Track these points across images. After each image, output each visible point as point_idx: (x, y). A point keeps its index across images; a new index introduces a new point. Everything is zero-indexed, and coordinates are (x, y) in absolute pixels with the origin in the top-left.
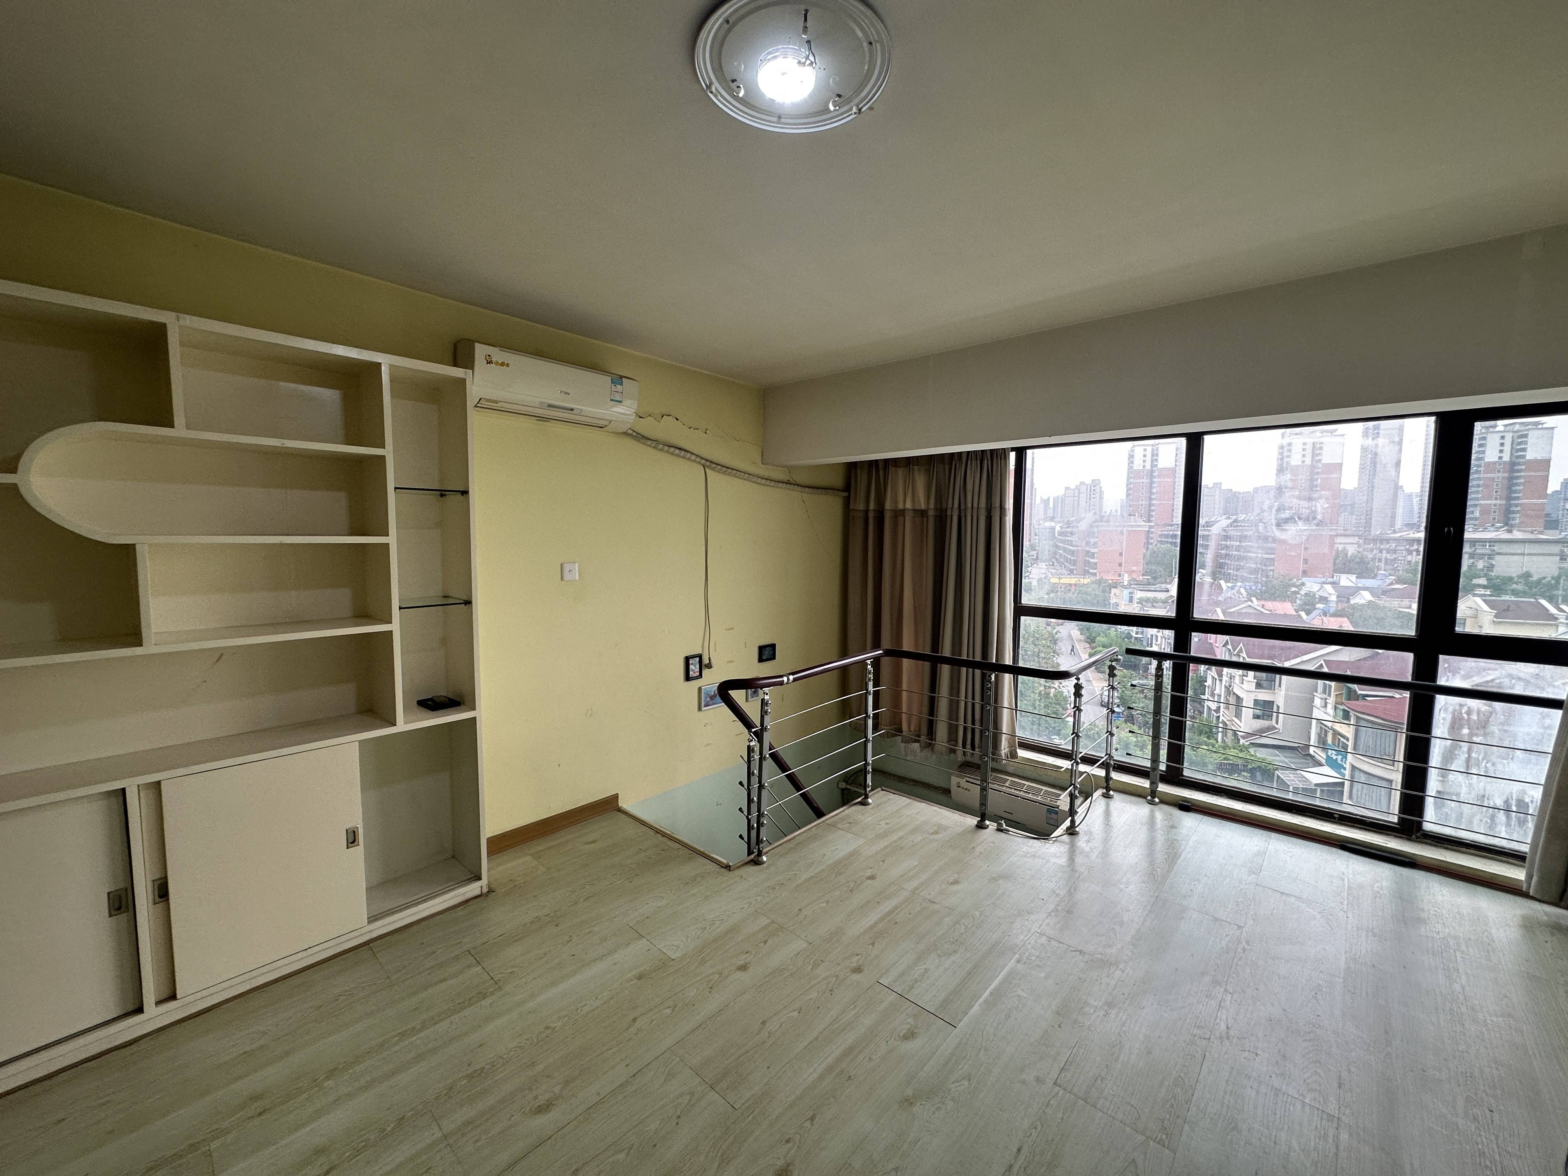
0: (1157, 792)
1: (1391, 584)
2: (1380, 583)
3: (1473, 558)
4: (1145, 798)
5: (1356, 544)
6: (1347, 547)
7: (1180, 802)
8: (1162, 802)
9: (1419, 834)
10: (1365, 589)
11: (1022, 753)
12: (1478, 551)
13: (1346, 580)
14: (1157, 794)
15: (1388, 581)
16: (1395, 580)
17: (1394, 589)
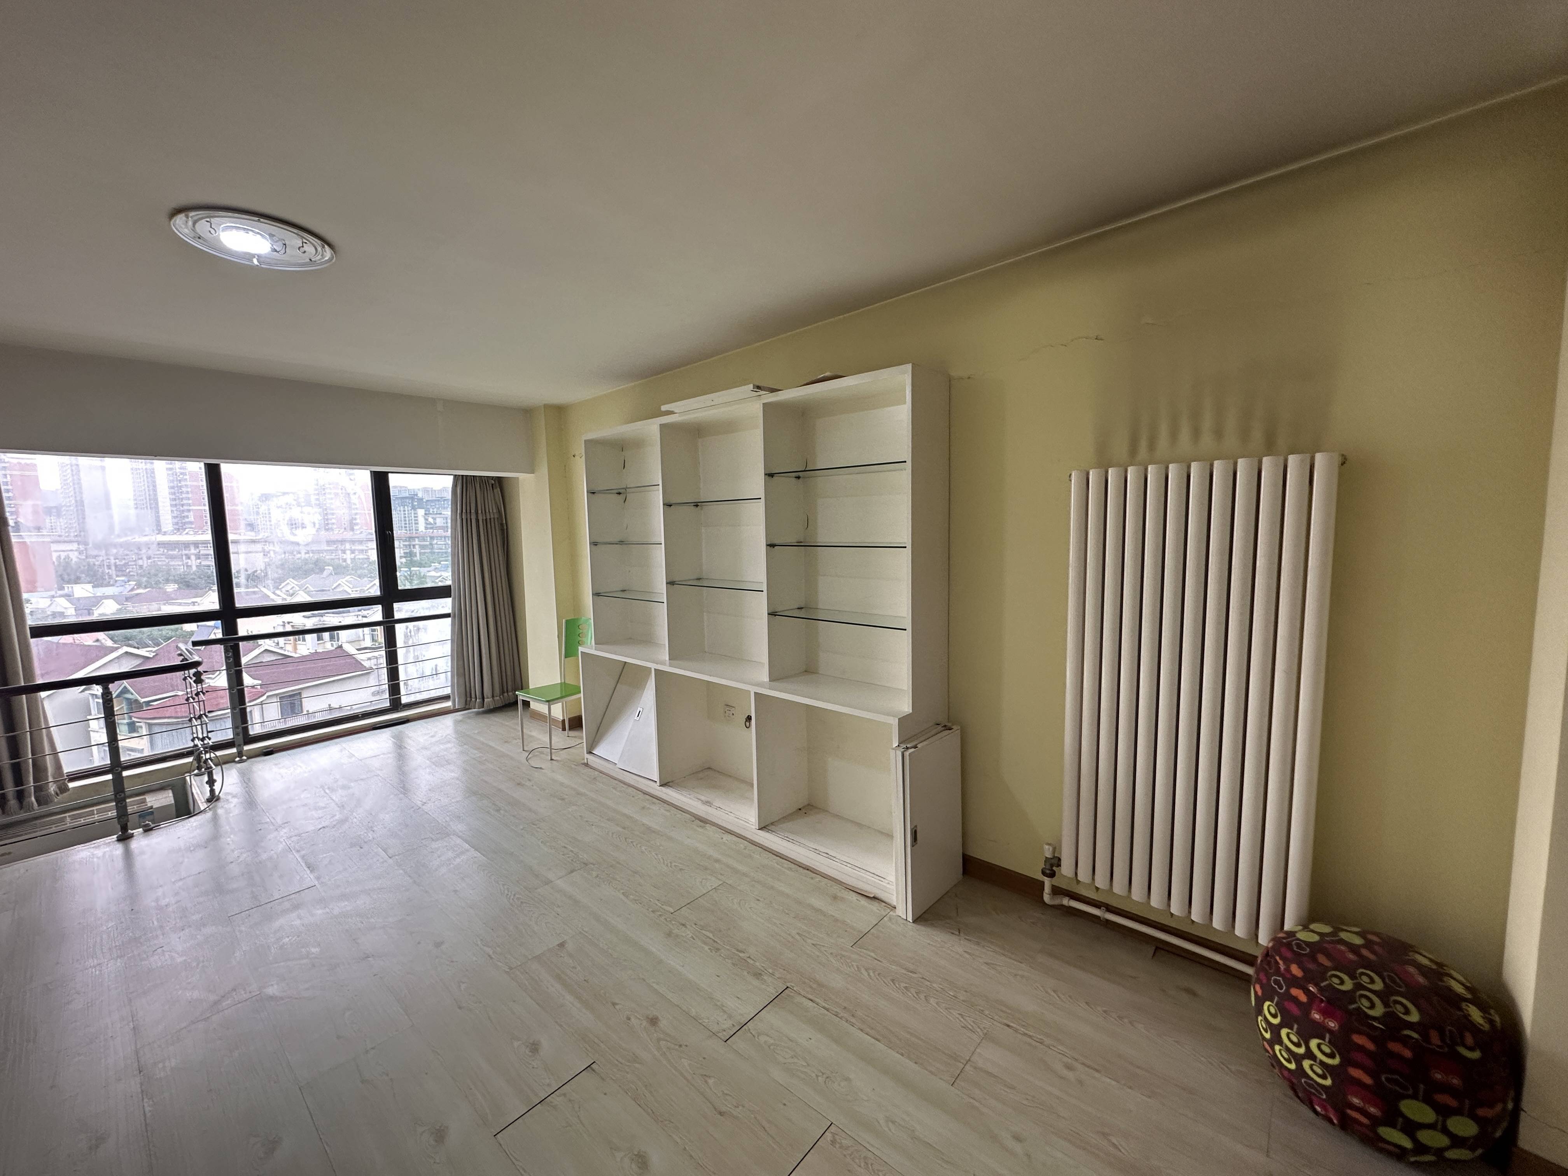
0: (244, 752)
1: (132, 590)
2: (120, 589)
3: (199, 558)
4: (234, 761)
5: (76, 550)
6: (71, 554)
7: (264, 751)
8: (249, 758)
9: (401, 707)
10: (107, 597)
11: (71, 785)
12: (202, 552)
13: (82, 591)
14: (244, 754)
15: (129, 588)
16: (136, 585)
17: (137, 594)
